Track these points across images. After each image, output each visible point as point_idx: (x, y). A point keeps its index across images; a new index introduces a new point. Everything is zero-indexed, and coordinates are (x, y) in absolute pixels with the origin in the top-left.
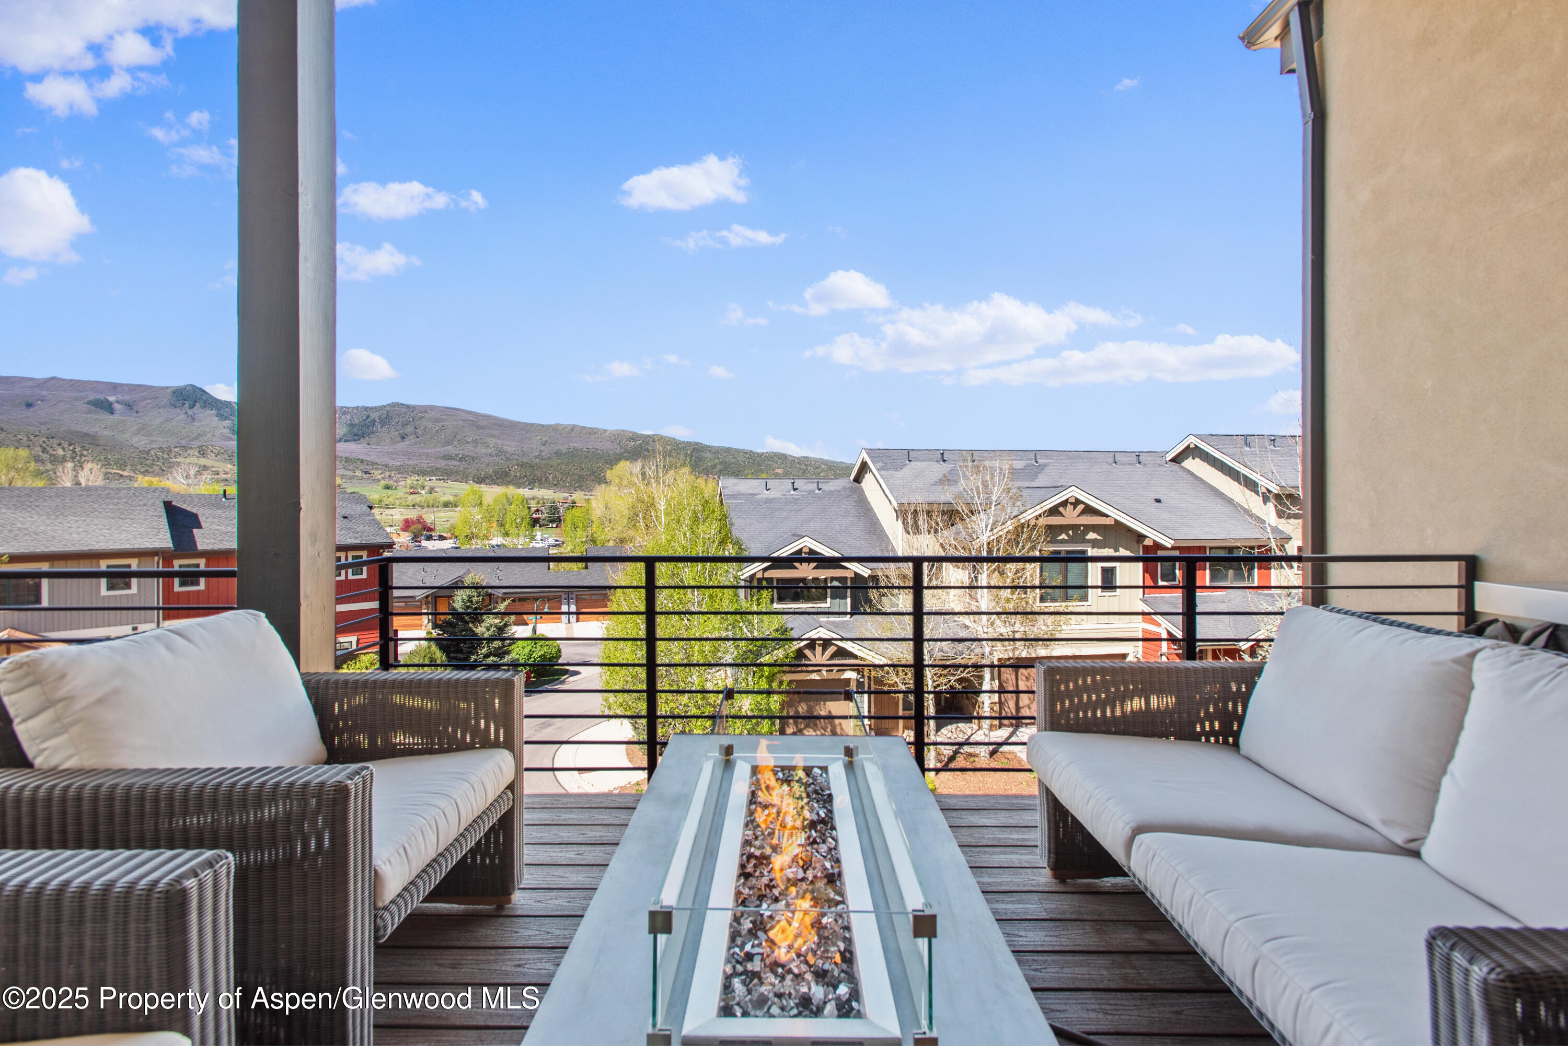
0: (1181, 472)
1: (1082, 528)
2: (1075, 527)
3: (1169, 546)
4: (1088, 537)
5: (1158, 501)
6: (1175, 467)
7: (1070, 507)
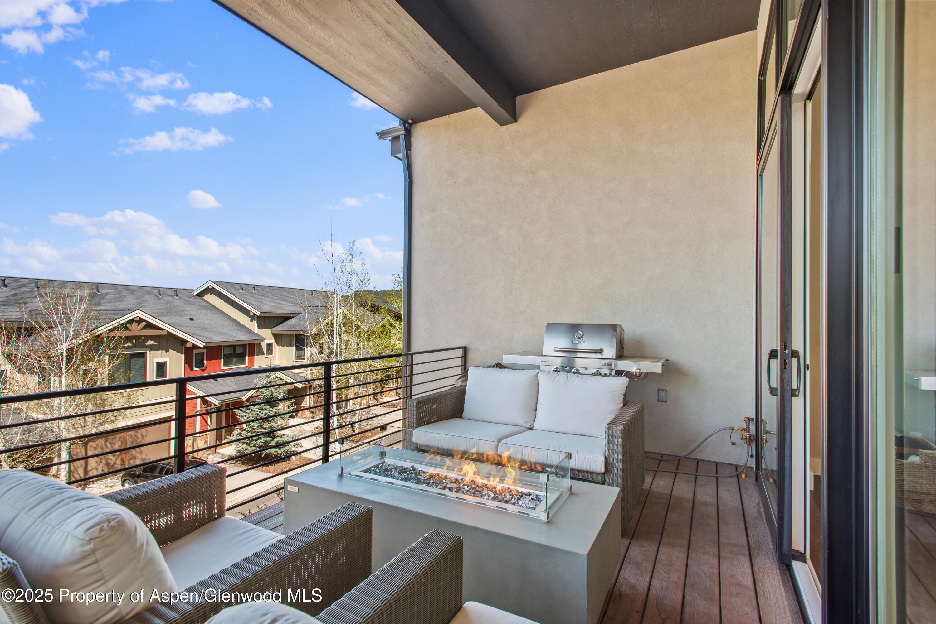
0: (203, 302)
1: (143, 338)
2: (137, 338)
3: (202, 346)
4: (147, 344)
5: (192, 319)
6: (199, 299)
7: (135, 324)
